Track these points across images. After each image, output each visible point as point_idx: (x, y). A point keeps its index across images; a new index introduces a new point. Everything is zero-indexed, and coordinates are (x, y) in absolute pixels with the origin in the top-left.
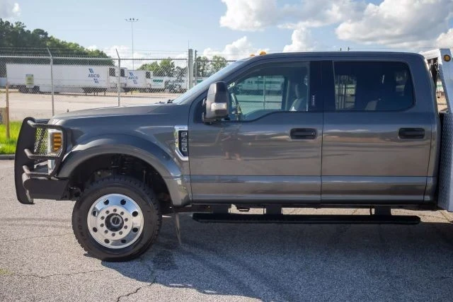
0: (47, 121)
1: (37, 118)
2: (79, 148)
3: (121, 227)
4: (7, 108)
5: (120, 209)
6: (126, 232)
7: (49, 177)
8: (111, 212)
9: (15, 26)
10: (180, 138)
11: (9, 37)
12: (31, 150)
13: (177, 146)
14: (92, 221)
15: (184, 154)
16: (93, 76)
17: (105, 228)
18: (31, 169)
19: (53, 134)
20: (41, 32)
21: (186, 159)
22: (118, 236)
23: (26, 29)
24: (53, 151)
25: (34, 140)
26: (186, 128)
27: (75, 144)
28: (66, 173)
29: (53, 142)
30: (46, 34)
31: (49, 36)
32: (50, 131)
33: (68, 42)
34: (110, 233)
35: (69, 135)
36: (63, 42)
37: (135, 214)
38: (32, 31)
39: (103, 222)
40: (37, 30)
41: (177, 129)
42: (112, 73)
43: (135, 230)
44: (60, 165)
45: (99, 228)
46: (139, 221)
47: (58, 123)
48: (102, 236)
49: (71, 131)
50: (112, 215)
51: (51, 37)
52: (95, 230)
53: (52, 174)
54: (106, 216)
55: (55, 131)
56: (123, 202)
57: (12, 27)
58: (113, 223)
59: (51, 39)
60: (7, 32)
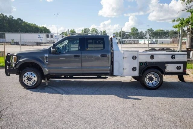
0: (13, 54)
1: (10, 53)
2: (21, 60)
3: (31, 80)
4: (5, 51)
5: (31, 76)
6: (32, 81)
7: (13, 68)
8: (29, 76)
9: (9, 17)
10: (46, 58)
11: (7, 22)
12: (9, 61)
13: (45, 60)
14: (24, 79)
15: (47, 62)
16: (40, 38)
17: (27, 80)
18: (9, 66)
19: (14, 57)
20: (20, 19)
21: (47, 63)
22: (30, 82)
23: (13, 18)
24: (14, 61)
25: (10, 59)
26: (47, 55)
27: (20, 59)
28: (17, 67)
29: (14, 59)
30: (22, 20)
31: (23, 21)
32: (14, 56)
33: (31, 23)
34: (28, 81)
35: (18, 57)
36: (29, 24)
37: (35, 77)
38: (16, 19)
39: (27, 79)
40: (18, 19)
41: (45, 55)
42: (48, 36)
43: (35, 81)
44: (16, 65)
45: (26, 80)
46: (36, 79)
47: (16, 54)
48: (26, 82)
49: (19, 56)
50: (29, 77)
51: (24, 21)
52: (25, 81)
53: (14, 67)
54: (27, 77)
55: (15, 56)
56: (32, 74)
57: (8, 18)
58: (29, 79)
59: (24, 22)
60: (6, 20)
